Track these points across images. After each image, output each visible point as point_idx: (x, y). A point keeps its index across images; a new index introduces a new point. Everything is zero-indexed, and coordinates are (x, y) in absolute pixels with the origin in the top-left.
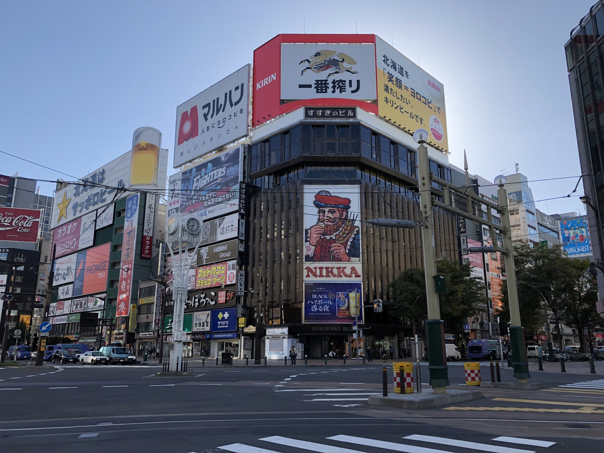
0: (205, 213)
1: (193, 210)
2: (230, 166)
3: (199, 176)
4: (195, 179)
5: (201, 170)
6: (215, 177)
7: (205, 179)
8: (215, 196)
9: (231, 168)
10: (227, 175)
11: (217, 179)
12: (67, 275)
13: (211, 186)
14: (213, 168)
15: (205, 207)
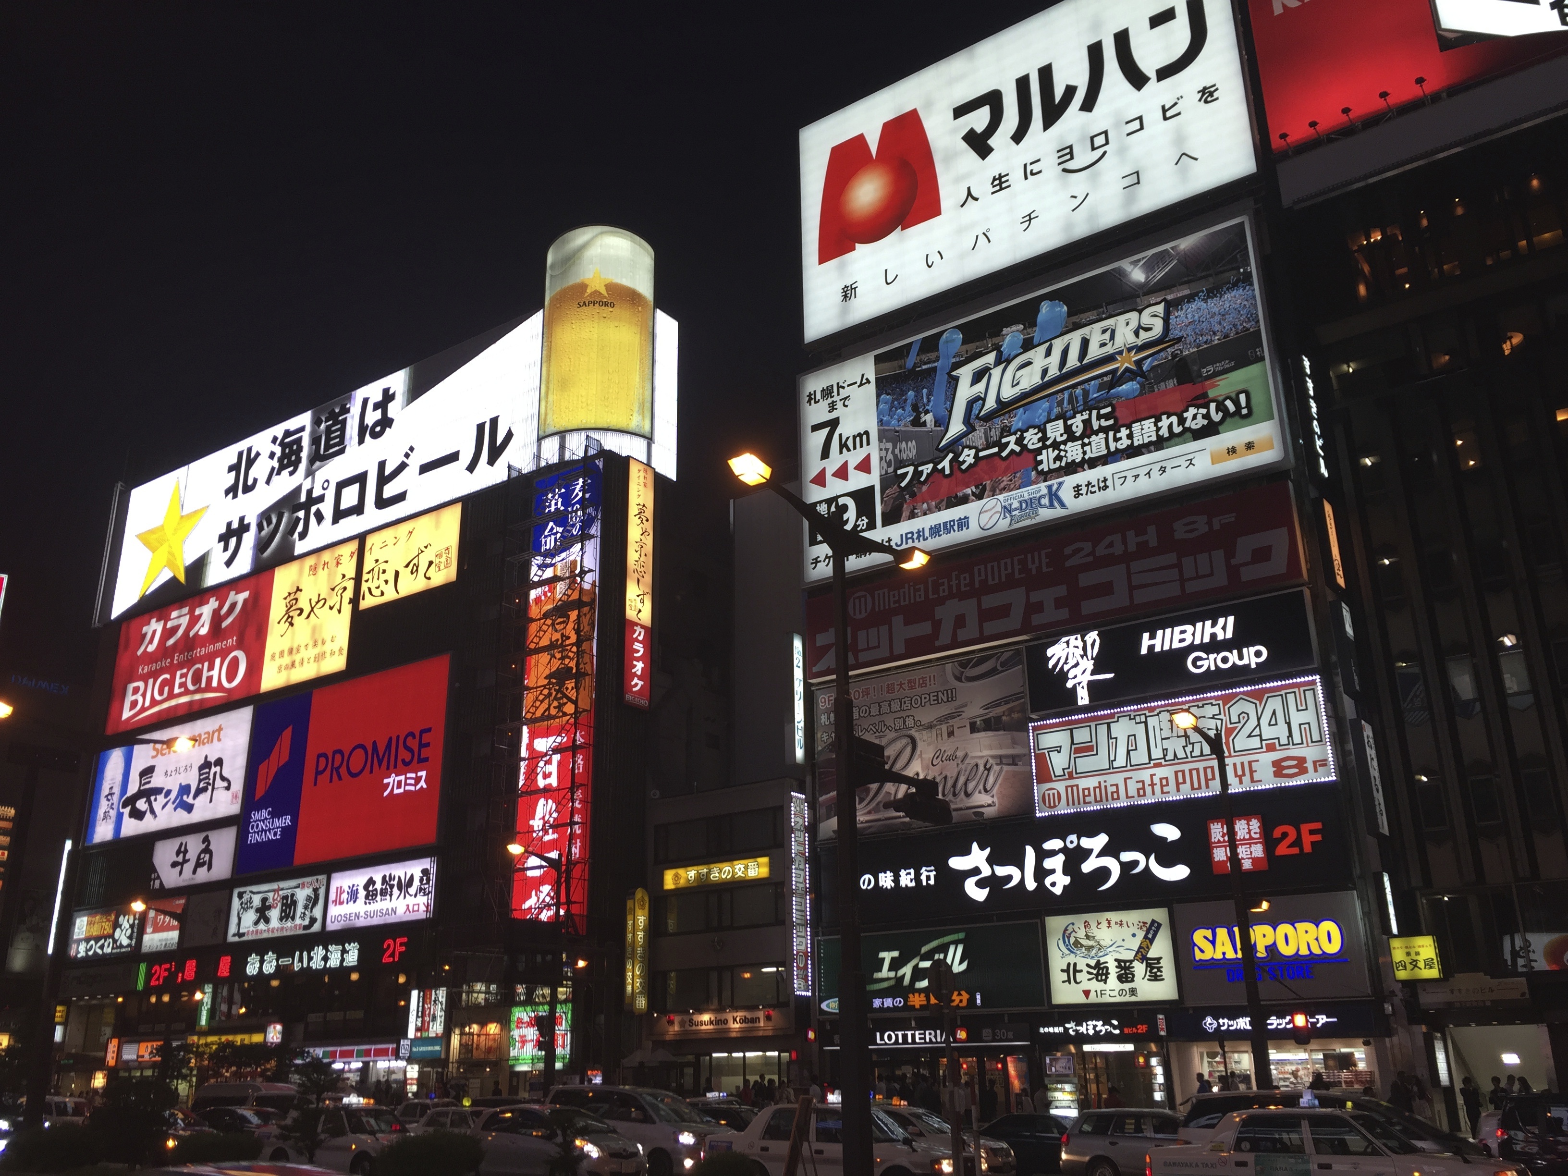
0: (1054, 496)
1: (968, 491)
2: (1190, 298)
3: (990, 358)
4: (965, 373)
5: (998, 333)
6: (1094, 352)
7: (1029, 363)
8: (1104, 423)
9: (1194, 306)
10: (1175, 333)
11: (1110, 358)
12: (199, 791)
13: (1074, 386)
14: (1075, 319)
15: (1045, 475)
